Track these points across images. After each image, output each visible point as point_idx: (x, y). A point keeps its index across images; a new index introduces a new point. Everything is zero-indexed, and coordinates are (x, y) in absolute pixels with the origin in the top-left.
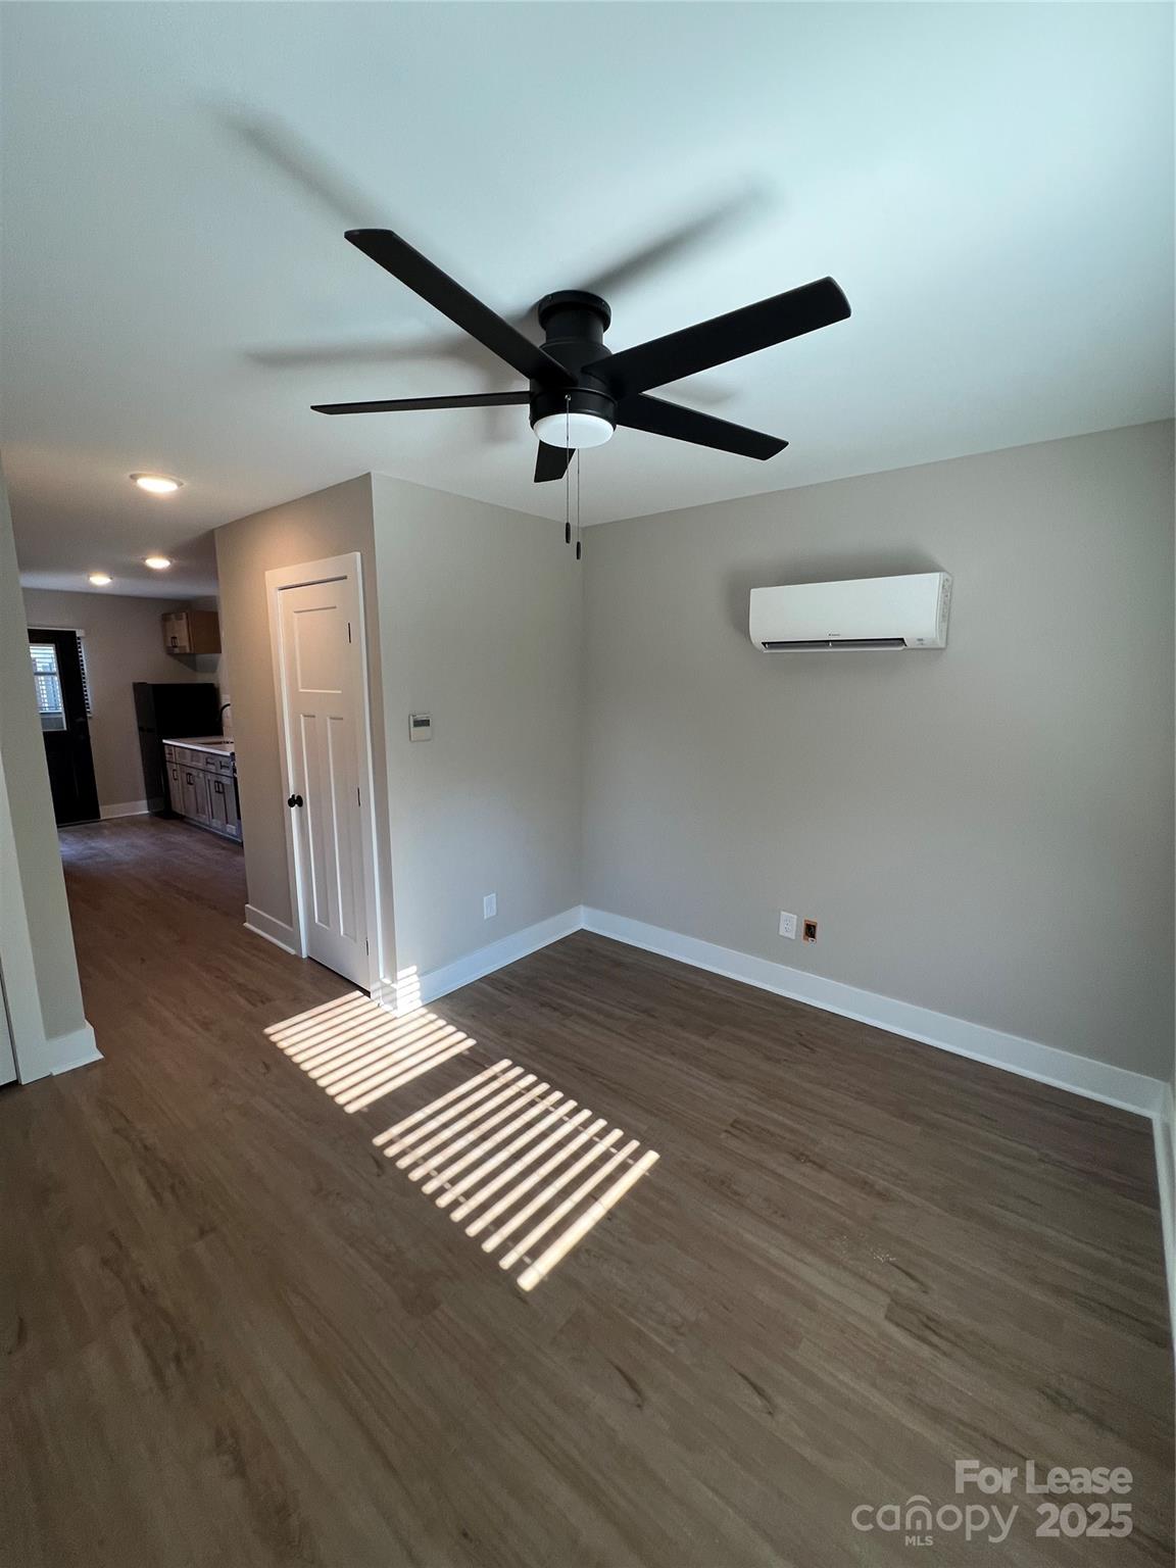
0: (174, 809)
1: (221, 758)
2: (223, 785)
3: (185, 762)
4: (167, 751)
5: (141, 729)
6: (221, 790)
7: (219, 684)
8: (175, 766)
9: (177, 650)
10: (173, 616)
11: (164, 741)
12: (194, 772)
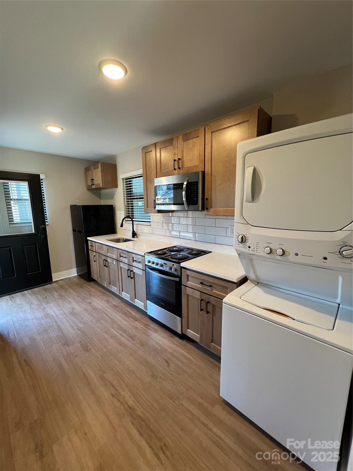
0: (92, 277)
1: (134, 255)
2: (134, 273)
3: (103, 252)
4: (90, 244)
5: (74, 231)
6: (132, 276)
7: (115, 206)
8: (95, 254)
9: (94, 187)
10: (92, 167)
11: (88, 238)
12: (109, 260)
